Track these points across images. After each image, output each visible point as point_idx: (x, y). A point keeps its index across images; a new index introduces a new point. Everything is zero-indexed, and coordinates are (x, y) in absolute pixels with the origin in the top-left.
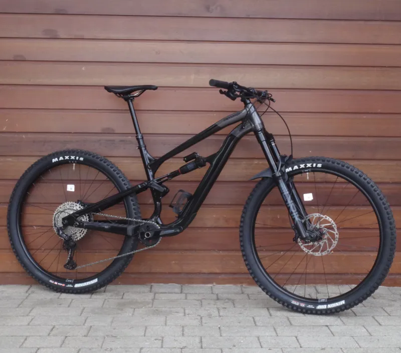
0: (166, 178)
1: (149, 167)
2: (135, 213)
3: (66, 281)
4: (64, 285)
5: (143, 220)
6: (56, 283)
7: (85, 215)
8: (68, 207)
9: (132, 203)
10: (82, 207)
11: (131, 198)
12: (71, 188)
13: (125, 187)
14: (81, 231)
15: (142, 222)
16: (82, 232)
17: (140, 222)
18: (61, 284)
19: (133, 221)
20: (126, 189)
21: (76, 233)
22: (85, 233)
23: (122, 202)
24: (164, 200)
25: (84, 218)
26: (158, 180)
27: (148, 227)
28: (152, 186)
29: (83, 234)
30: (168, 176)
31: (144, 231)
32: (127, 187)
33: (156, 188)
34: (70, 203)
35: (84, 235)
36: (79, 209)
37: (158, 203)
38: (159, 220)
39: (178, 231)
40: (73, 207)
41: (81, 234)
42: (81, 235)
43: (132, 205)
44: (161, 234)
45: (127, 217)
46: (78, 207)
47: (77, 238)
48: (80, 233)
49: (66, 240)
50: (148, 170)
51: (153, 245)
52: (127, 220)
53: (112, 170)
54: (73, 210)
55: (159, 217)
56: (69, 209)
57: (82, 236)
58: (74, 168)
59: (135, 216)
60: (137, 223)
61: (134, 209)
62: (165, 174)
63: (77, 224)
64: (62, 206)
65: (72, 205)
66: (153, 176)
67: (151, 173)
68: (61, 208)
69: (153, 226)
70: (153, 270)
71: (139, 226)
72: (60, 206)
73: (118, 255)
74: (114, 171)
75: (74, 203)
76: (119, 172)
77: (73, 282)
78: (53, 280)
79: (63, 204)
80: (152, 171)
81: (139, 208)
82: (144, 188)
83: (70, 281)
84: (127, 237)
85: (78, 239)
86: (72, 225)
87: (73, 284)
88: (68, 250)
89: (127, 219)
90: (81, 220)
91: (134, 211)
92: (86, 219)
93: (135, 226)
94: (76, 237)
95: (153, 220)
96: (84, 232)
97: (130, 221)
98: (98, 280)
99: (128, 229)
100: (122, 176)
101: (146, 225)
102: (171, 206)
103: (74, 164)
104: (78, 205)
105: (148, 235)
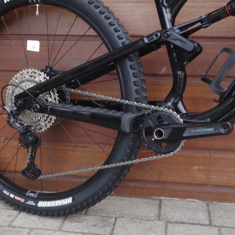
0: (199, 24)
1: (165, 4)
2: (137, 92)
3: (27, 194)
4: (22, 200)
5: (150, 103)
6: (12, 196)
7: (53, 92)
8: (27, 77)
9: (131, 72)
10: (48, 78)
11: (129, 63)
12: (33, 46)
13: (120, 43)
14: (47, 117)
15: (149, 109)
16: (49, 120)
17: (145, 108)
18: (19, 199)
19: (132, 106)
20: (121, 46)
21: (39, 120)
22: (53, 121)
23: (115, 71)
24: (191, 67)
25: (51, 97)
26: (181, 29)
27: (160, 119)
28: (169, 40)
29: (49, 122)
30: (201, 21)
31: (152, 125)
32: (123, 43)
33: (178, 43)
34: (30, 70)
35: (51, 124)
36: (43, 80)
37: (179, 73)
38: (180, 106)
39: (222, 131)
40: (35, 77)
41: (47, 122)
42: (46, 125)
43: (132, 76)
44: (185, 135)
45: (122, 98)
46: (41, 78)
47: (41, 129)
48: (45, 120)
49: (21, 133)
50: (164, 9)
51: (169, 152)
52: (123, 104)
53: (98, 11)
54: (34, 82)
55: (181, 99)
56: (28, 81)
57: (48, 126)
58: (37, 12)
59: (135, 96)
60: (139, 109)
61: (135, 84)
62: (196, 17)
63: (36, 108)
64: (18, 75)
65: (33, 74)
66: (173, 22)
67: (168, 16)
68: (17, 78)
69: (169, 117)
70: (163, 178)
71: (143, 116)
72: (16, 76)
73: (104, 165)
74: (101, 13)
75: (36, 71)
76: (110, 15)
77: (36, 196)
78: (7, 190)
79: (21, 72)
80: (171, 12)
81: (144, 81)
82: (155, 45)
83: (32, 195)
84: (122, 134)
85: (43, 130)
86: (29, 109)
87: (37, 200)
88: (28, 147)
89: (123, 101)
90: (47, 100)
91: (135, 88)
92: (55, 99)
93: (135, 115)
94: (38, 127)
95: (169, 104)
96: (51, 119)
97: (128, 104)
98: (73, 200)
99: (123, 119)
100: (115, 22)
101: (156, 115)
102: (205, 79)
103: (37, 5)
104: (42, 73)
105: (160, 134)
